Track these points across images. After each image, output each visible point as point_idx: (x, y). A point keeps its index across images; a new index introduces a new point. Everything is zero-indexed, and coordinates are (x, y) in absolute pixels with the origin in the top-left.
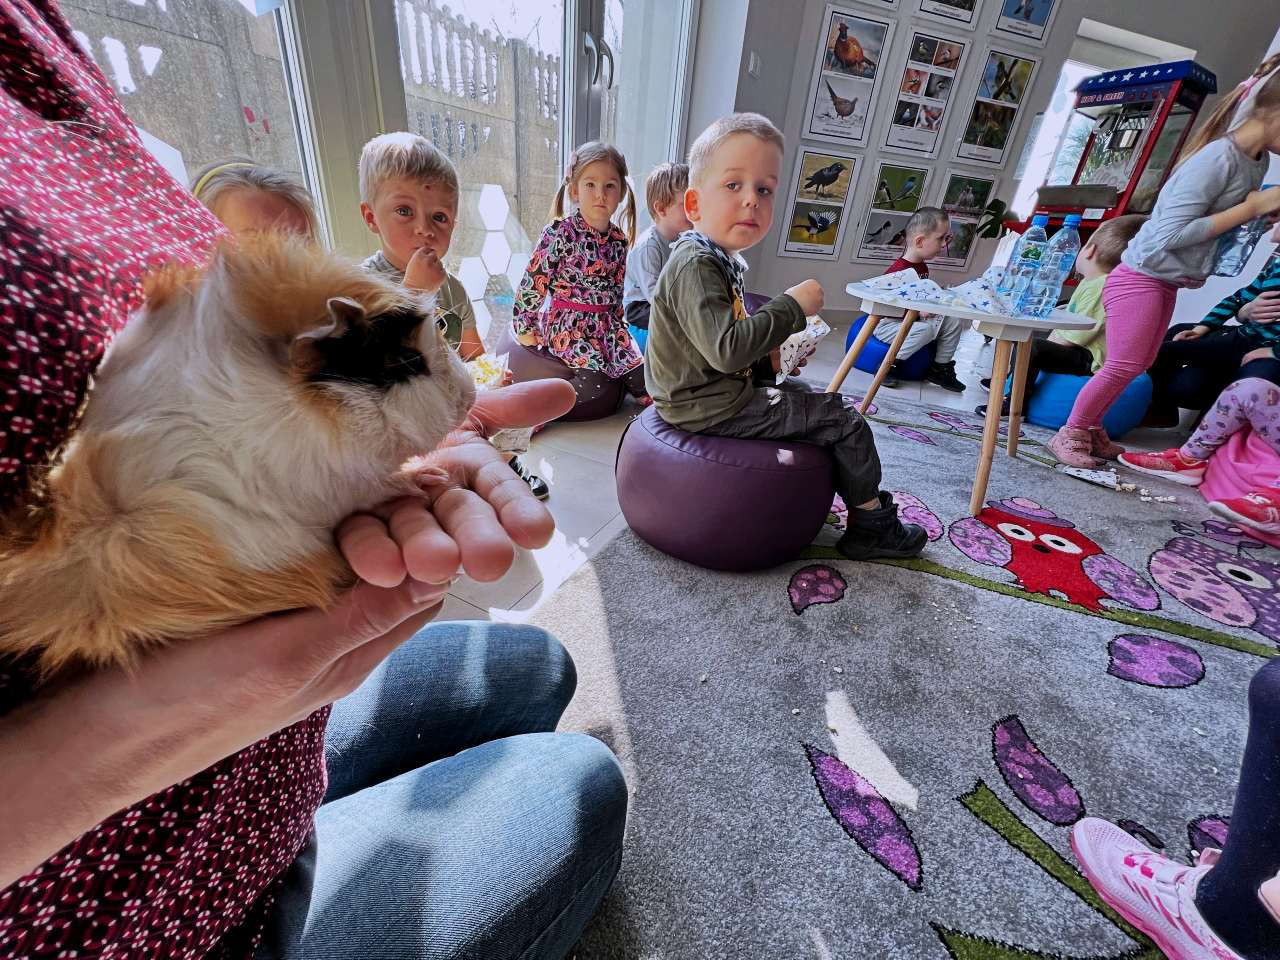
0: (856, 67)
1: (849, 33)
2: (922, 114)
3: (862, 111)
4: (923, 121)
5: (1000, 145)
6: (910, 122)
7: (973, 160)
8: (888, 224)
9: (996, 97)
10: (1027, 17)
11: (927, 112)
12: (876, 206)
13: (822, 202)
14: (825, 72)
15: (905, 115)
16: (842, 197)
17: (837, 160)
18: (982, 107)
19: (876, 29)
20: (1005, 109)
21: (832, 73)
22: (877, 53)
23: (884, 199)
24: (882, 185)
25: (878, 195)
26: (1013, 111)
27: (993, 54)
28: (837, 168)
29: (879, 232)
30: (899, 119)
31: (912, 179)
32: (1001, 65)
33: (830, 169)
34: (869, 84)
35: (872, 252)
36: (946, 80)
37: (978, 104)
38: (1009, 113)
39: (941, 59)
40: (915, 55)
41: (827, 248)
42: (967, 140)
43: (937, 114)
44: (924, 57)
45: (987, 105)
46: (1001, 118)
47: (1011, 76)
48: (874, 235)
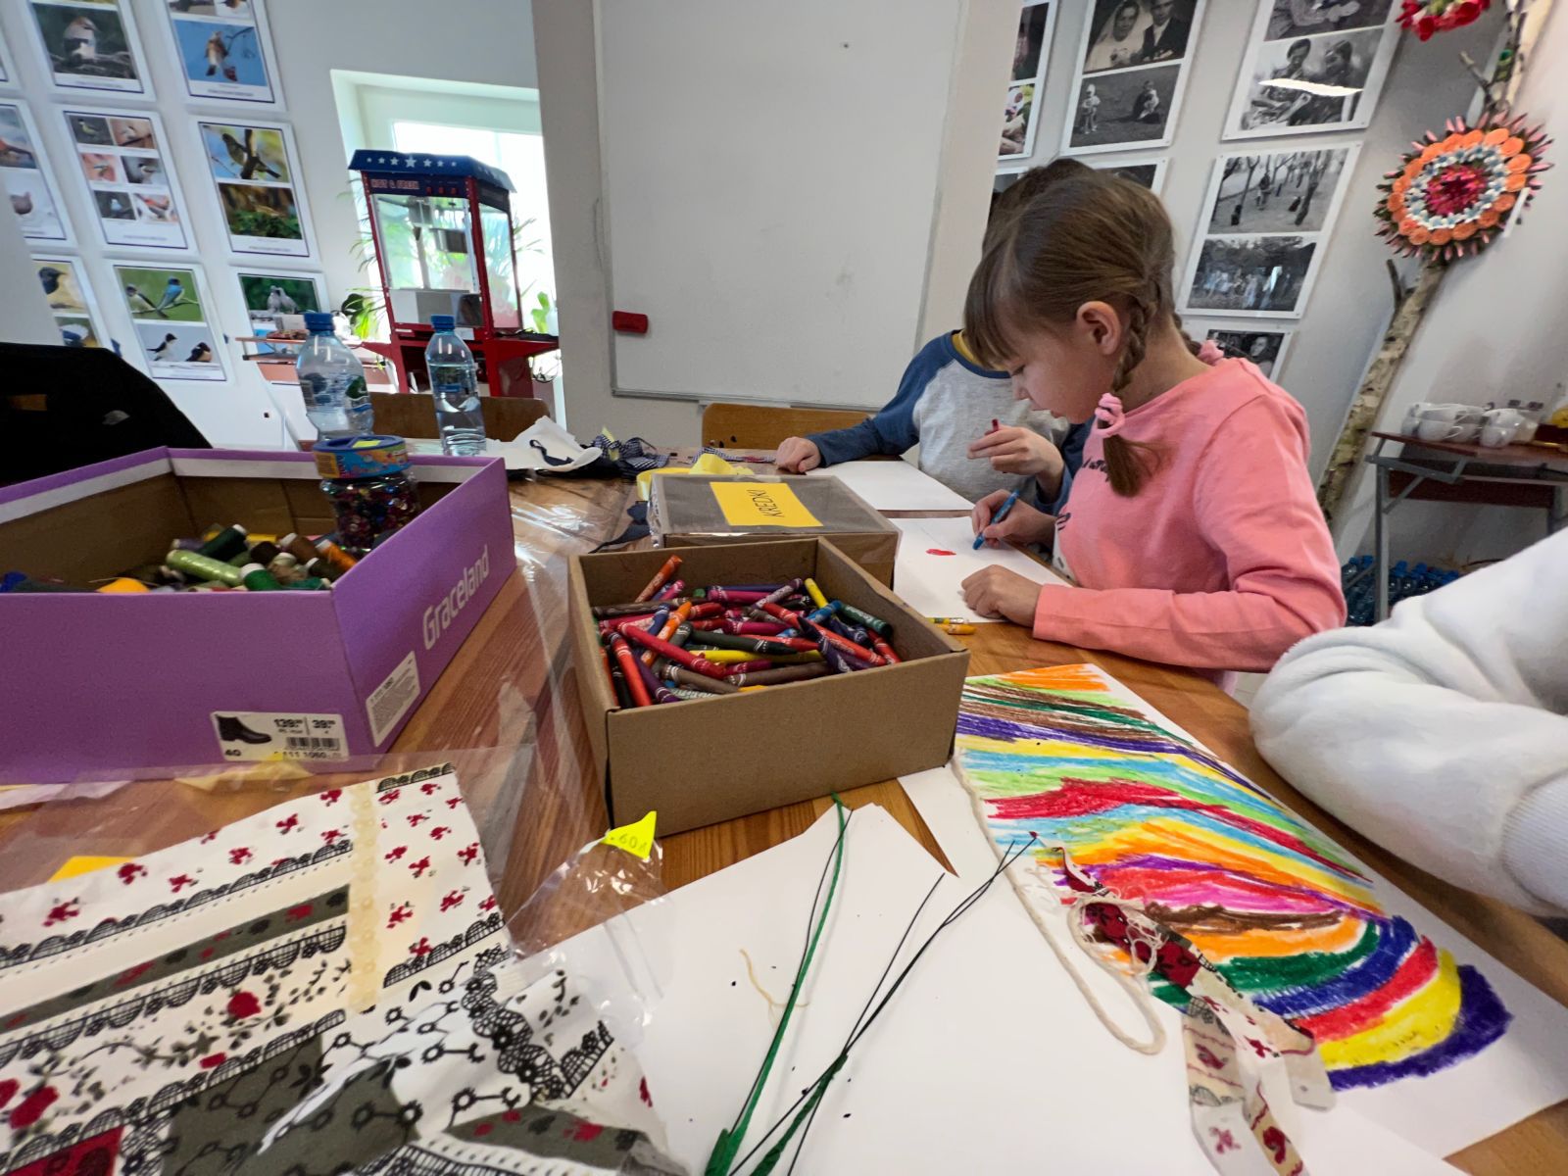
2: (136, 204)
3: (45, 206)
4: (146, 211)
5: (296, 233)
6: (127, 213)
7: (266, 256)
8: (170, 338)
9: (246, 175)
10: (231, 76)
11: (147, 201)
15: (113, 207)
16: (82, 306)
18: (232, 191)
19: (1, 112)
20: (274, 191)
22: (25, 139)
23: (142, 307)
24: (130, 290)
25: (133, 305)
26: (287, 191)
27: (205, 126)
28: (50, 274)
29: (163, 347)
30: (106, 212)
31: (175, 282)
32: (227, 138)
34: (33, 176)
35: (171, 371)
36: (148, 162)
37: (223, 188)
38: (283, 197)
39: (125, 138)
40: (80, 135)
42: (236, 232)
43: (162, 203)
44: (96, 139)
45: (237, 187)
46: (272, 200)
47: (254, 148)
48: (158, 350)
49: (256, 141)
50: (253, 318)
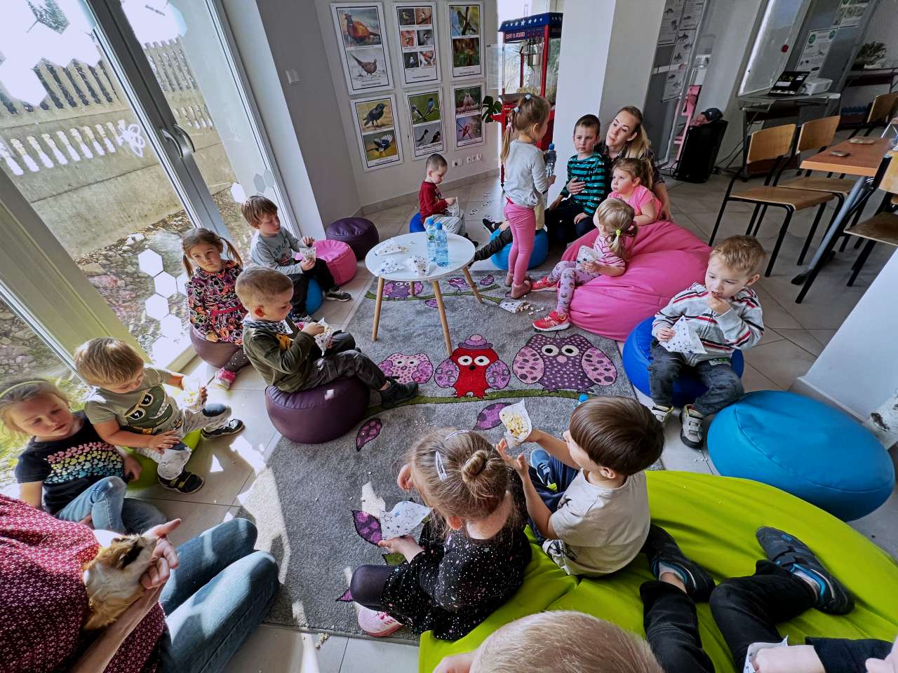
0: (367, 40)
1: (354, 19)
2: (421, 58)
3: (382, 66)
4: (424, 61)
5: (477, 62)
6: (416, 65)
7: (465, 77)
8: (426, 131)
9: (464, 33)
11: (424, 55)
12: (414, 123)
13: (379, 131)
14: (347, 49)
15: (411, 61)
16: (391, 123)
17: (378, 102)
18: (457, 43)
19: (370, 12)
20: (472, 40)
21: (353, 48)
22: (378, 27)
23: (418, 117)
24: (413, 109)
25: (413, 117)
26: (477, 39)
27: (452, 7)
28: (381, 107)
29: (423, 137)
30: (408, 65)
31: (431, 100)
32: (459, 13)
33: (376, 109)
34: (380, 49)
35: (423, 151)
36: (428, 32)
37: (454, 41)
38: (475, 42)
39: (420, 20)
40: (403, 21)
41: (395, 157)
42: (456, 65)
43: (430, 55)
44: (409, 21)
45: (459, 40)
46: (471, 46)
47: (468, 18)
48: (420, 140)
49: (469, 13)
50: (457, 112)
